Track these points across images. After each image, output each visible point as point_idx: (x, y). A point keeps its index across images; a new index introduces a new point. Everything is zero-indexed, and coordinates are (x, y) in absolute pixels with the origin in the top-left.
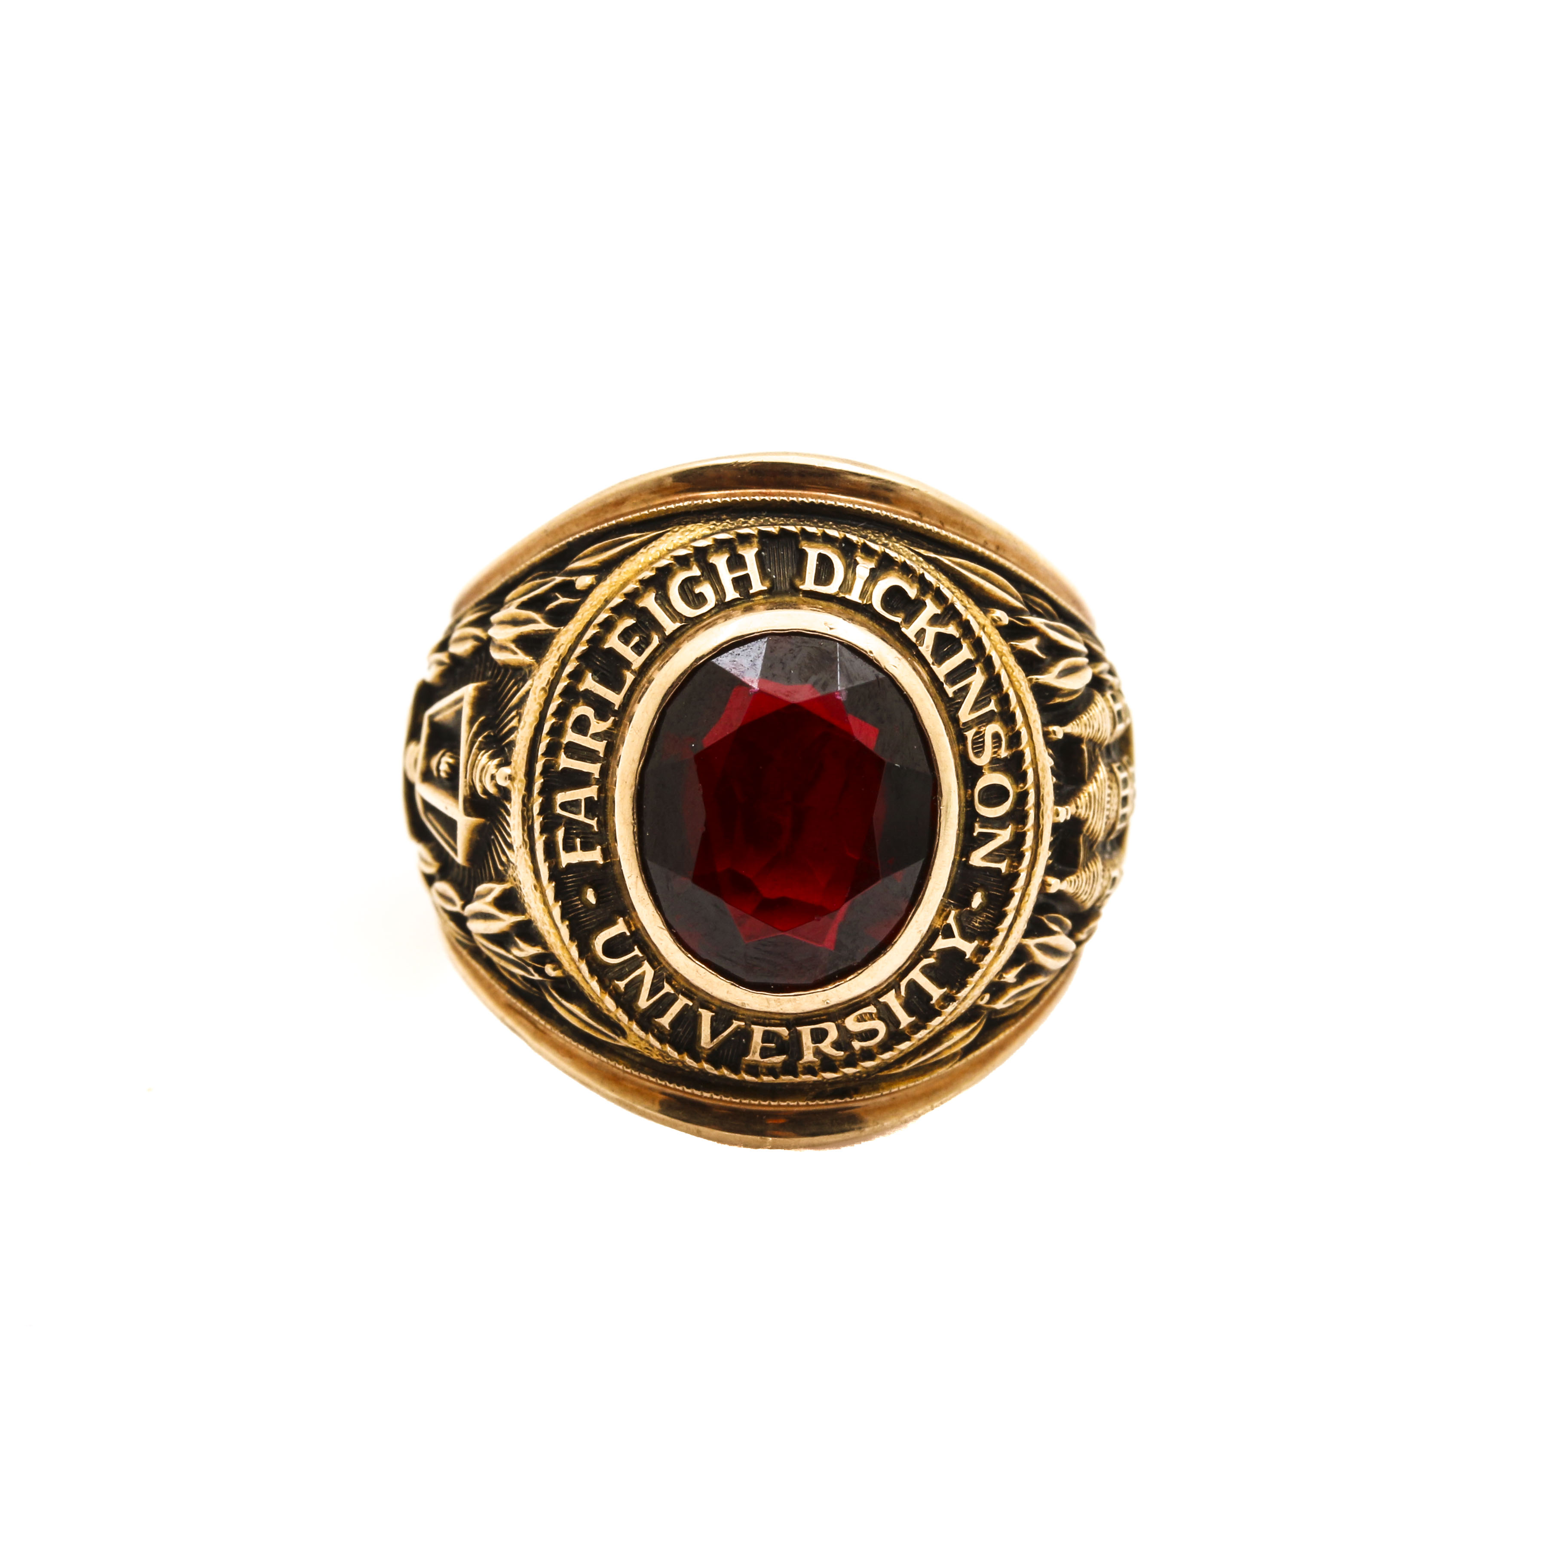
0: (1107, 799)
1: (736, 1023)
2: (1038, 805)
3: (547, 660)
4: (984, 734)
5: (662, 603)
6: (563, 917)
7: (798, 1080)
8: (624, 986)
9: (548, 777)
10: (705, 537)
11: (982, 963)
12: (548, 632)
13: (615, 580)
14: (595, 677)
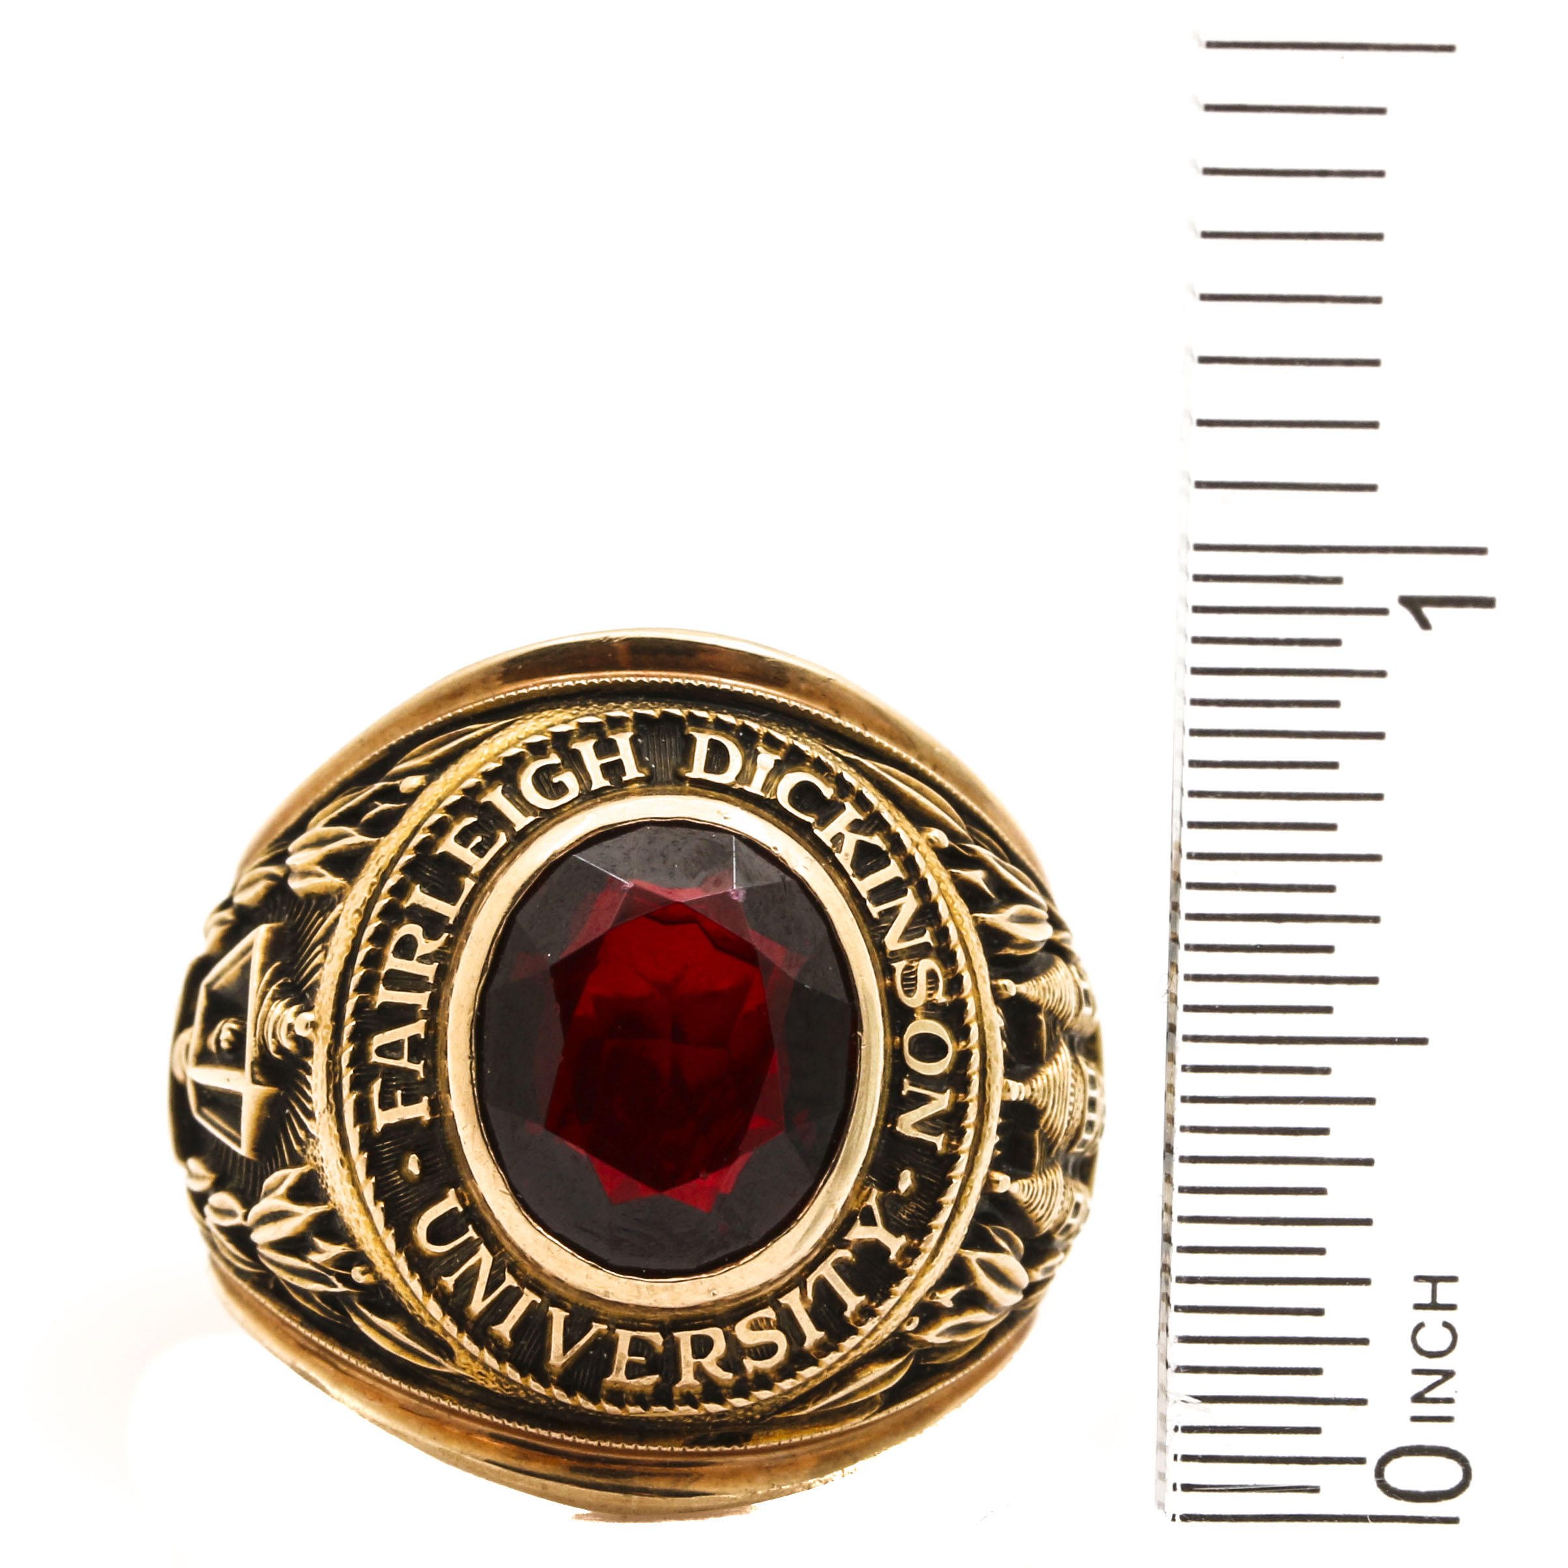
0: (1071, 1090)
1: (596, 1326)
2: (983, 1073)
3: (362, 877)
4: (917, 970)
5: (511, 796)
6: (377, 1197)
7: (673, 1413)
8: (453, 1283)
9: (360, 1018)
10: (566, 722)
11: (910, 1268)
12: (364, 846)
13: (451, 777)
14: (425, 889)
